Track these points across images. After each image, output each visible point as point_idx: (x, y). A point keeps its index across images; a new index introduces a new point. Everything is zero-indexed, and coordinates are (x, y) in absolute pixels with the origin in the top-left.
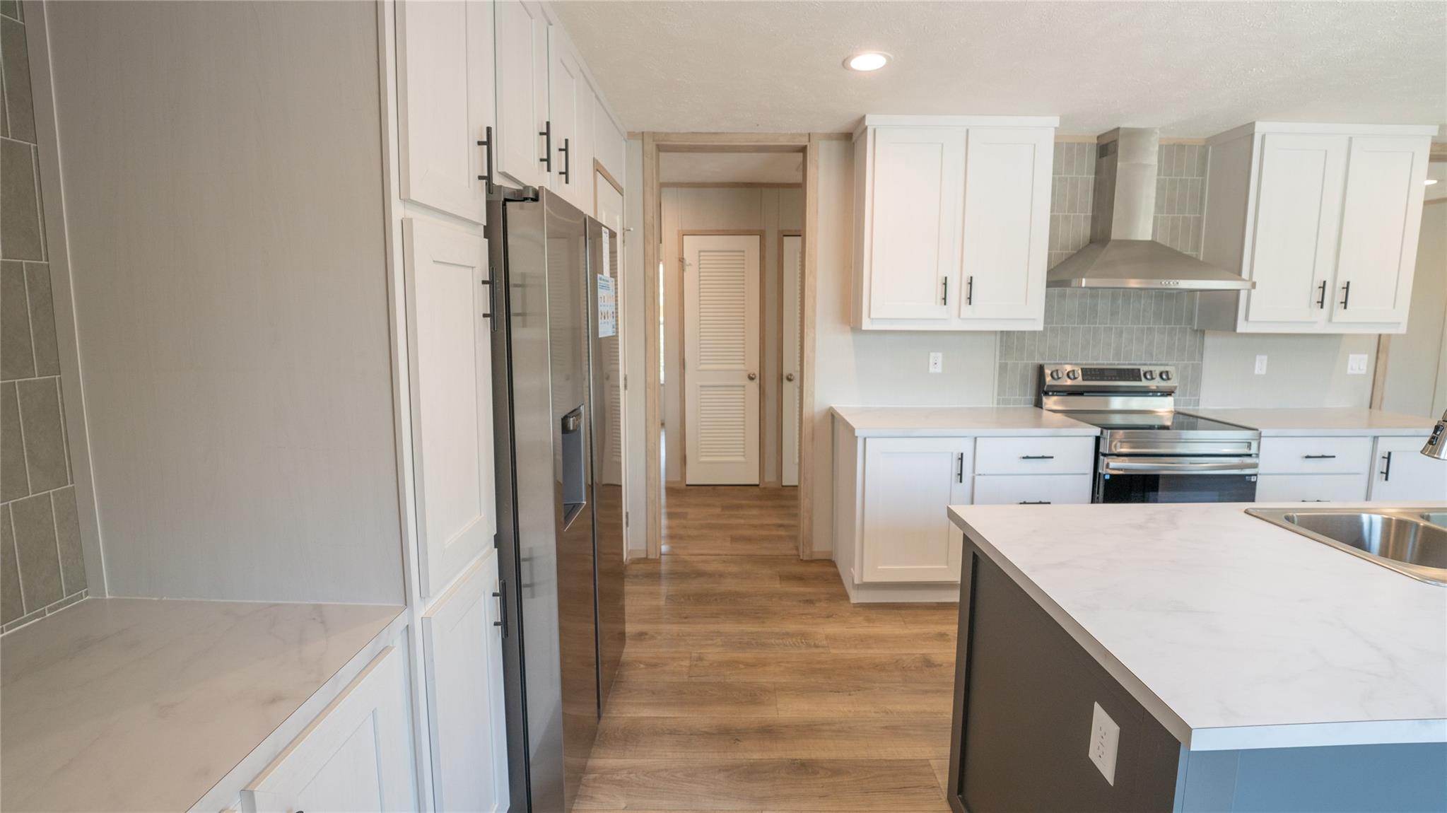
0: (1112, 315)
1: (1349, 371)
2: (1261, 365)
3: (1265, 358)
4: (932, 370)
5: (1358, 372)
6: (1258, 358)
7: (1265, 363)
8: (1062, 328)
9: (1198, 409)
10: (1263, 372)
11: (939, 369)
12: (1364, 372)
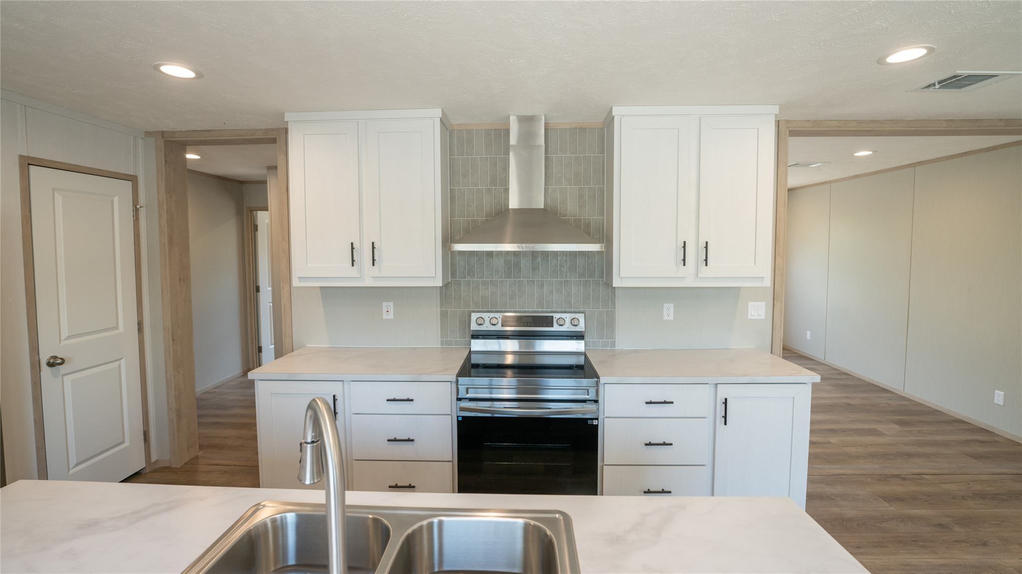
0: (533, 270)
1: (750, 317)
2: (669, 311)
3: (671, 306)
4: (385, 316)
5: (756, 317)
6: (666, 305)
7: (672, 310)
8: (491, 281)
9: (615, 350)
10: (671, 318)
11: (391, 316)
12: (763, 317)
